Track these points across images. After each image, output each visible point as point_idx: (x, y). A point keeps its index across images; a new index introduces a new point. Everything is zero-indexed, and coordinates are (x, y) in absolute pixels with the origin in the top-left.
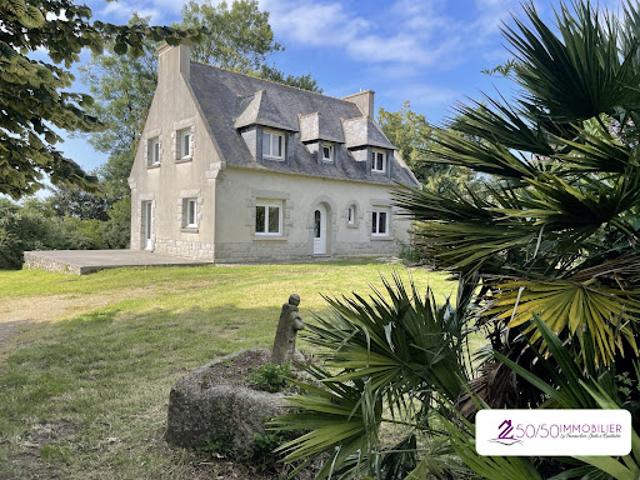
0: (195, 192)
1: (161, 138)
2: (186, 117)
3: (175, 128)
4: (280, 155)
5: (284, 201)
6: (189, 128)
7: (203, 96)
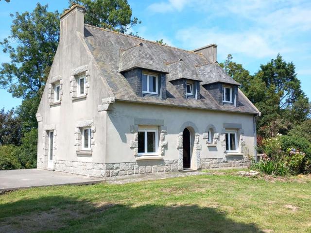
0: (89, 122)
1: (61, 82)
2: (81, 65)
3: (72, 74)
4: (155, 91)
5: (159, 127)
6: (84, 73)
7: (94, 49)
